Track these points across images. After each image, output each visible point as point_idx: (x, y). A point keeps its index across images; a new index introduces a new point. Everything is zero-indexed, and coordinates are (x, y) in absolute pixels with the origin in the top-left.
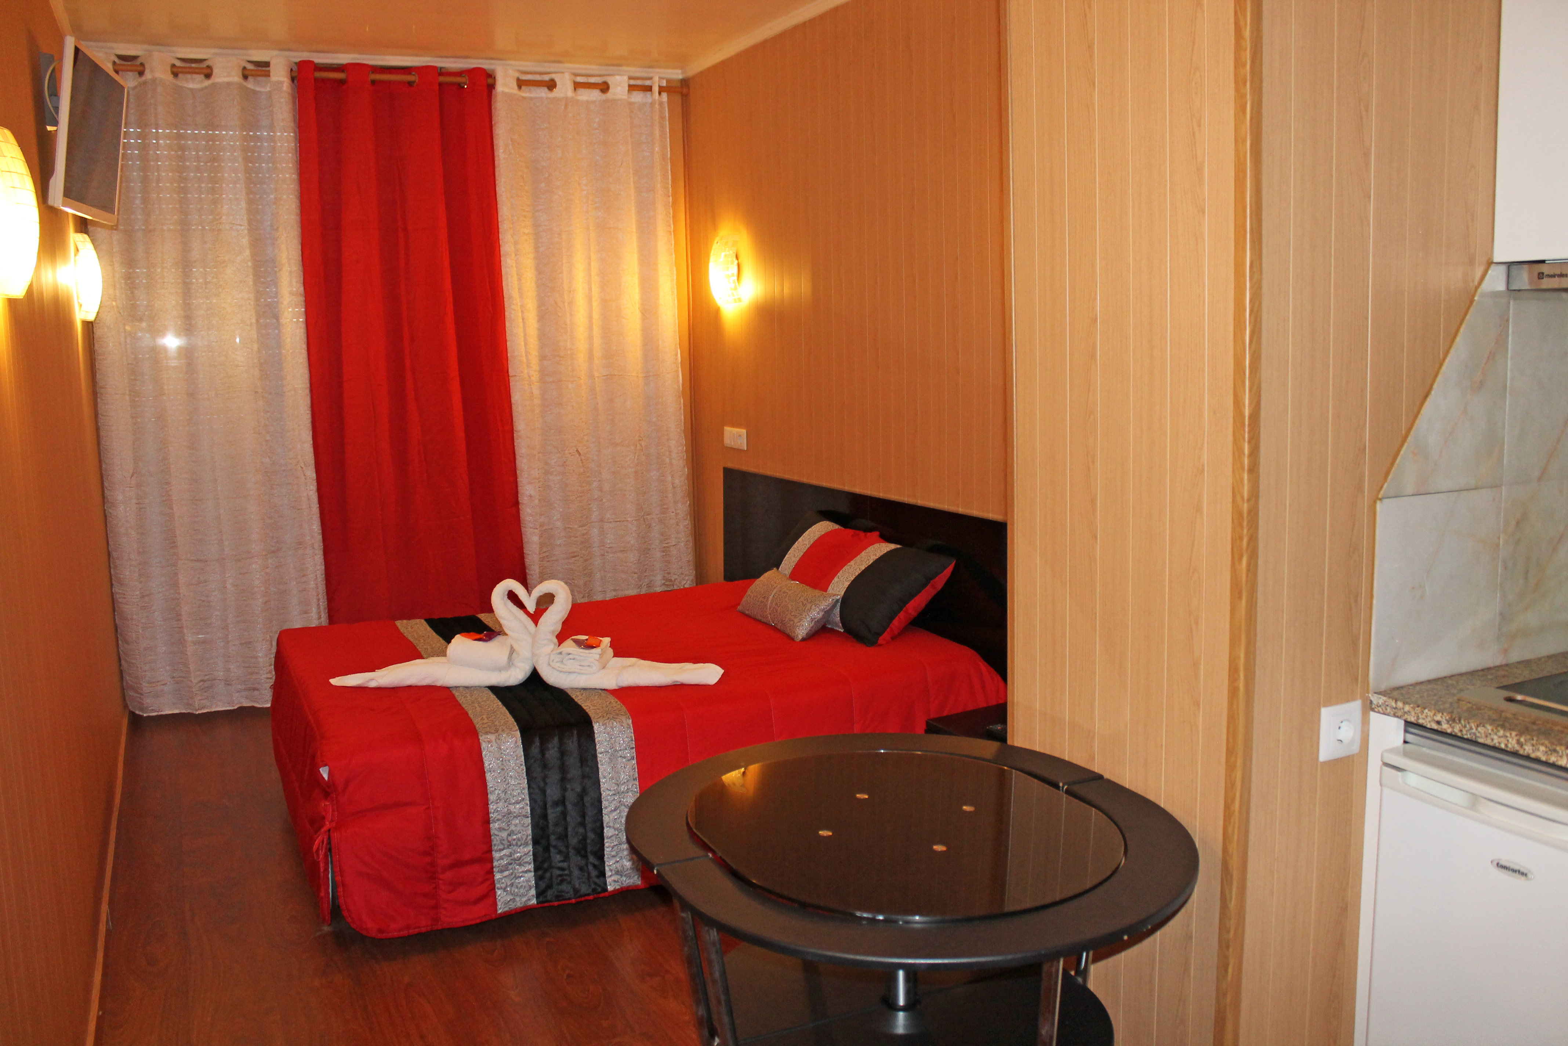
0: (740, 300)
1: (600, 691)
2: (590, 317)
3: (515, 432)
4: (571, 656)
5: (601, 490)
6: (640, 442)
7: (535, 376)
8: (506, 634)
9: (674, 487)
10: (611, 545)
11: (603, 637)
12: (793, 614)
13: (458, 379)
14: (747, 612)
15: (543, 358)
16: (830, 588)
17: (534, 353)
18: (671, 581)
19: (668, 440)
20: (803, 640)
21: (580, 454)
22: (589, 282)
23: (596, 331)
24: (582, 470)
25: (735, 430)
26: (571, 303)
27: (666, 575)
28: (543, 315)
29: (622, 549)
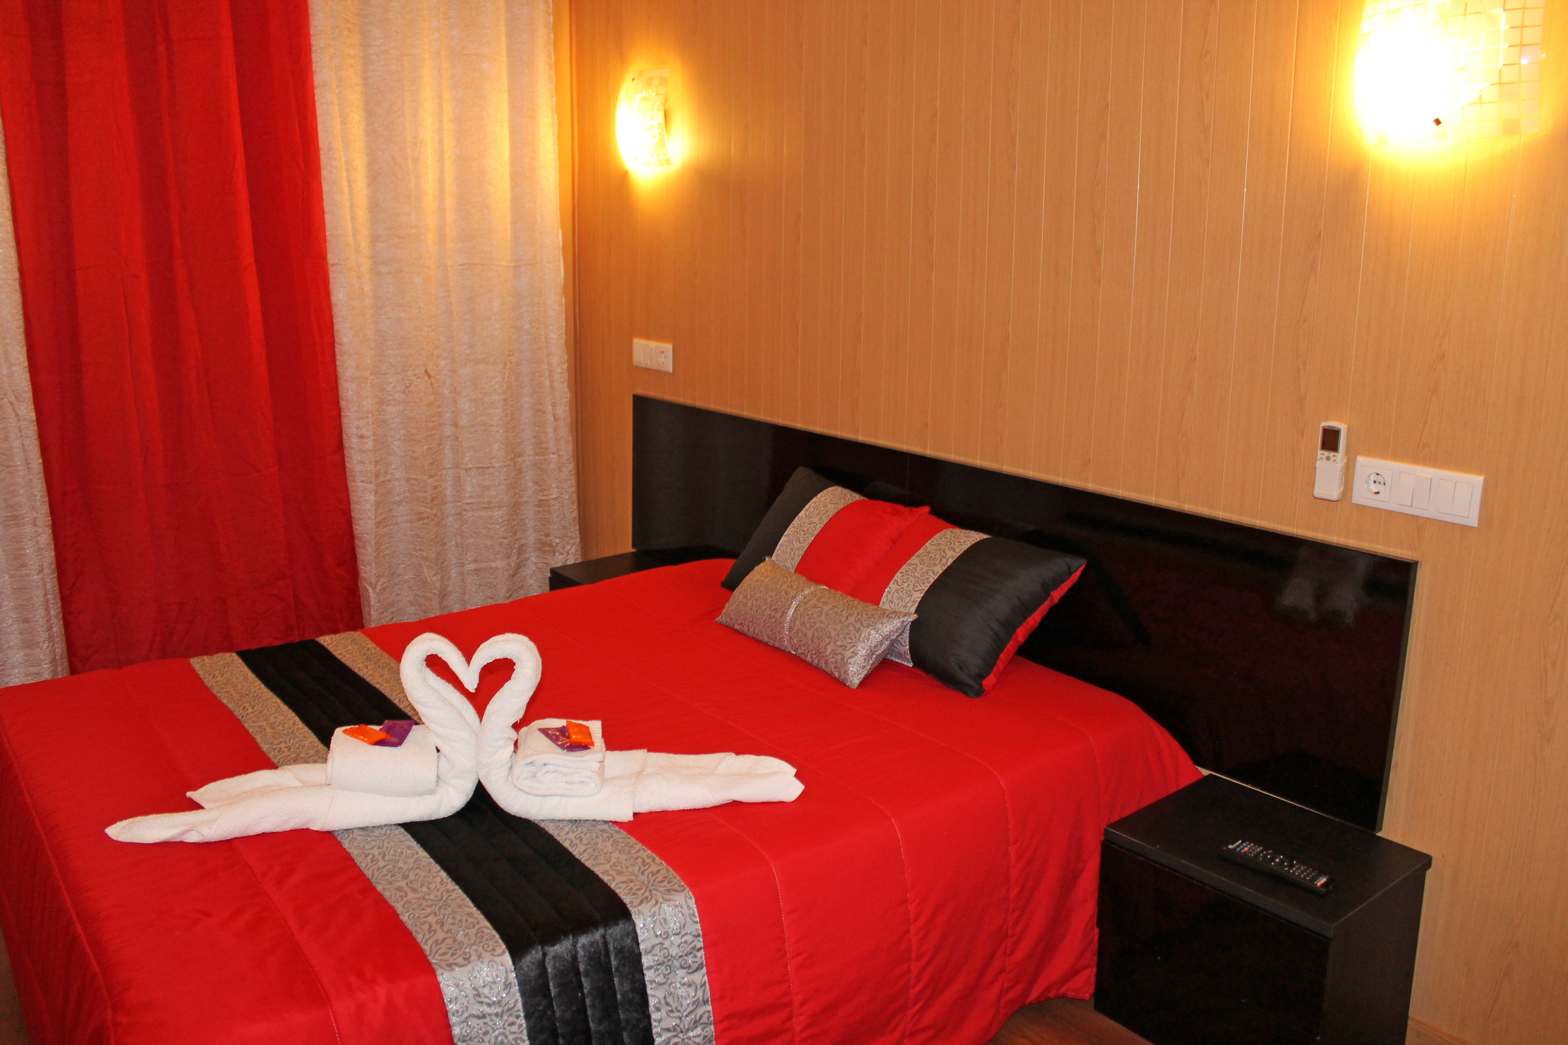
0: (668, 162)
1: (606, 827)
2: (441, 181)
3: (336, 345)
4: (551, 768)
5: (455, 425)
6: (510, 358)
7: (365, 265)
8: (423, 724)
9: (556, 419)
10: (469, 501)
11: (587, 719)
12: (839, 643)
13: (253, 268)
14: (737, 627)
15: (375, 239)
16: (884, 599)
17: (364, 232)
18: (551, 545)
19: (548, 355)
20: (862, 683)
21: (429, 376)
22: (440, 131)
23: (450, 202)
24: (432, 398)
25: (654, 344)
26: (417, 160)
27: (543, 537)
28: (373, 178)
29: (485, 506)
